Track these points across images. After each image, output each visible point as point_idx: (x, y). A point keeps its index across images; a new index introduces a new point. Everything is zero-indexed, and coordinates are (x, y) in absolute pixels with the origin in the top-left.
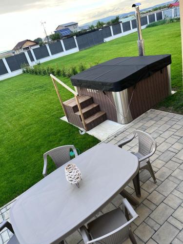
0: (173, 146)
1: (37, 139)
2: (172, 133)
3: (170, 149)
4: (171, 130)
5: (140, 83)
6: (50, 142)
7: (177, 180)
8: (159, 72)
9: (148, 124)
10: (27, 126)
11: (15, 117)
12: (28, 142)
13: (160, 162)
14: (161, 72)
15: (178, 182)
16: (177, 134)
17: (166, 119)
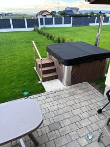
0: (83, 114)
1: (14, 76)
2: (88, 104)
3: (80, 115)
4: (89, 101)
5: (83, 64)
6: (19, 80)
7: (70, 139)
8: (100, 61)
9: (78, 92)
10: (14, 65)
11: (12, 57)
12: (8, 76)
13: (69, 121)
14: (101, 61)
15: (70, 141)
16: (91, 106)
17: (91, 92)
